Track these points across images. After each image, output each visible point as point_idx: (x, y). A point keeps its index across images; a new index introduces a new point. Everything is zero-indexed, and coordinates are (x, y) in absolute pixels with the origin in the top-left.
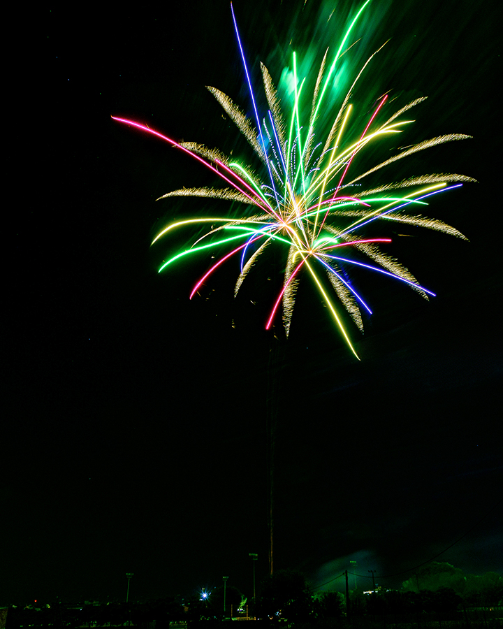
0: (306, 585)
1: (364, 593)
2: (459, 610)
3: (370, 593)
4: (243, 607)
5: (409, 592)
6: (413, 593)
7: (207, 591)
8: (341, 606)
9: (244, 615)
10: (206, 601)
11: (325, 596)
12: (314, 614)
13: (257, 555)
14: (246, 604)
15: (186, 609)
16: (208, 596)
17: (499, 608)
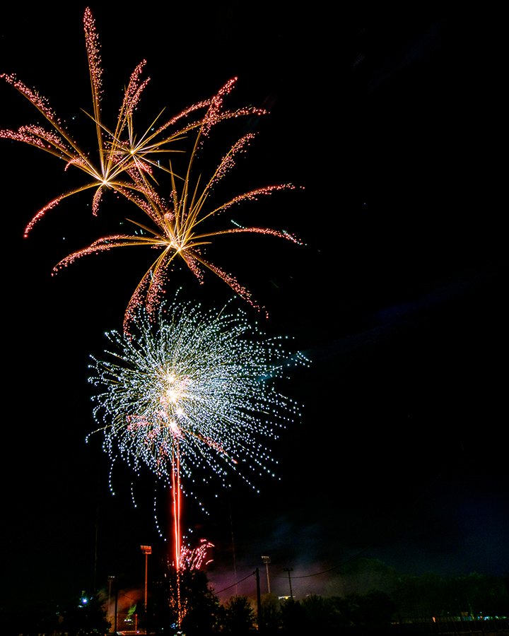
0: (209, 588)
1: (280, 598)
2: (393, 621)
3: (287, 598)
4: (132, 617)
5: (333, 598)
6: (339, 598)
7: (88, 596)
8: (252, 616)
9: (131, 628)
10: (86, 608)
11: (232, 602)
12: (217, 627)
13: (150, 547)
14: (135, 613)
15: (61, 618)
16: (89, 601)
17: (442, 619)
